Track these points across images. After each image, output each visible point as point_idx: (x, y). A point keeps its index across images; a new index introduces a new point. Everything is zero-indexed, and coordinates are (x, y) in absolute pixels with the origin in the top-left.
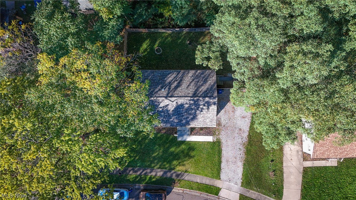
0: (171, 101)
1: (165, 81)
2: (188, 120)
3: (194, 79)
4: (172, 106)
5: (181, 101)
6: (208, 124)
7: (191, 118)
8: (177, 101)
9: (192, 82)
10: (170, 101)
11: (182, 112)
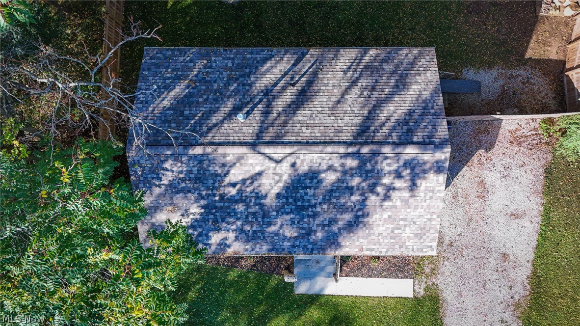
0: (270, 159)
1: (250, 86)
2: (335, 228)
3: (358, 79)
4: (277, 178)
5: (308, 159)
6: (408, 244)
7: (345, 222)
8: (293, 161)
9: (349, 88)
10: (267, 161)
11: (313, 202)
